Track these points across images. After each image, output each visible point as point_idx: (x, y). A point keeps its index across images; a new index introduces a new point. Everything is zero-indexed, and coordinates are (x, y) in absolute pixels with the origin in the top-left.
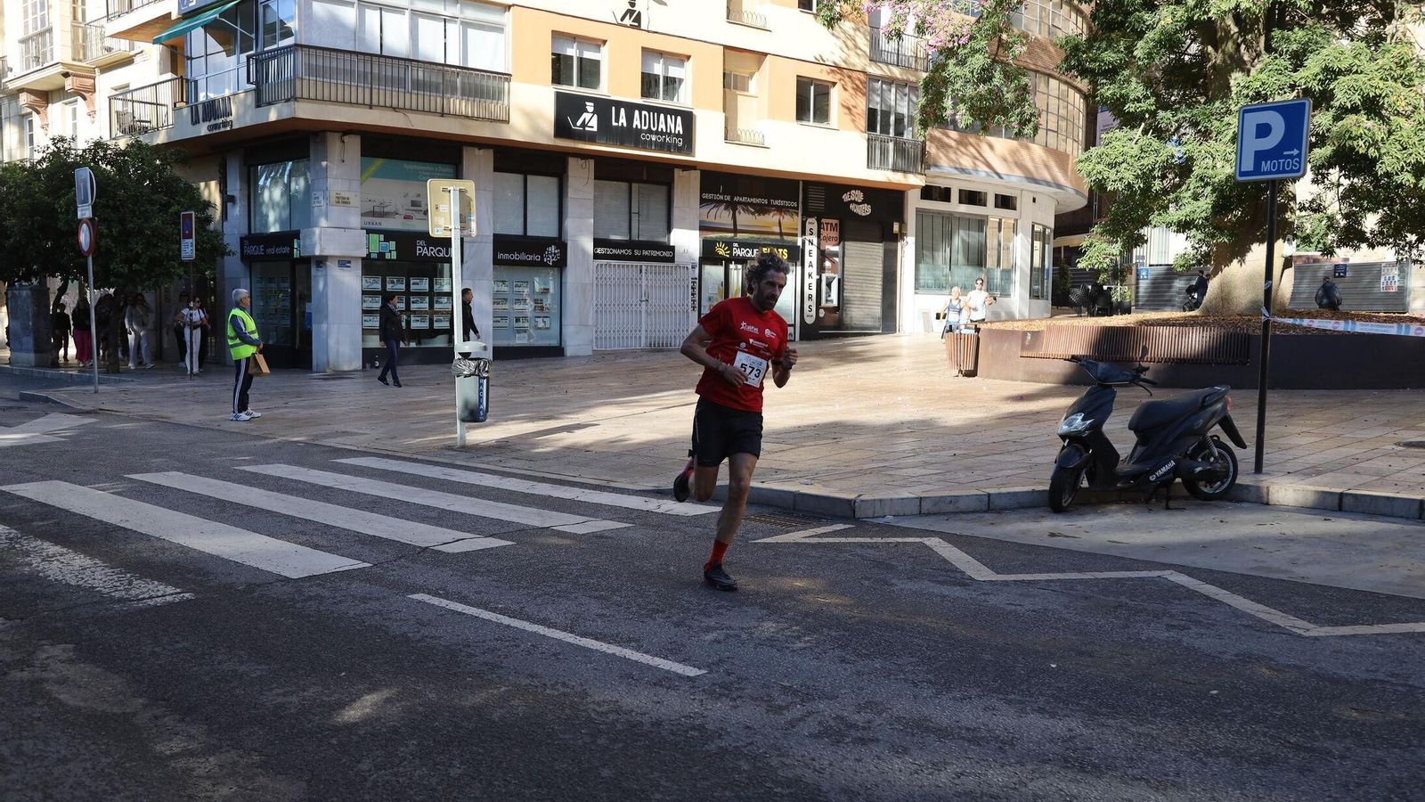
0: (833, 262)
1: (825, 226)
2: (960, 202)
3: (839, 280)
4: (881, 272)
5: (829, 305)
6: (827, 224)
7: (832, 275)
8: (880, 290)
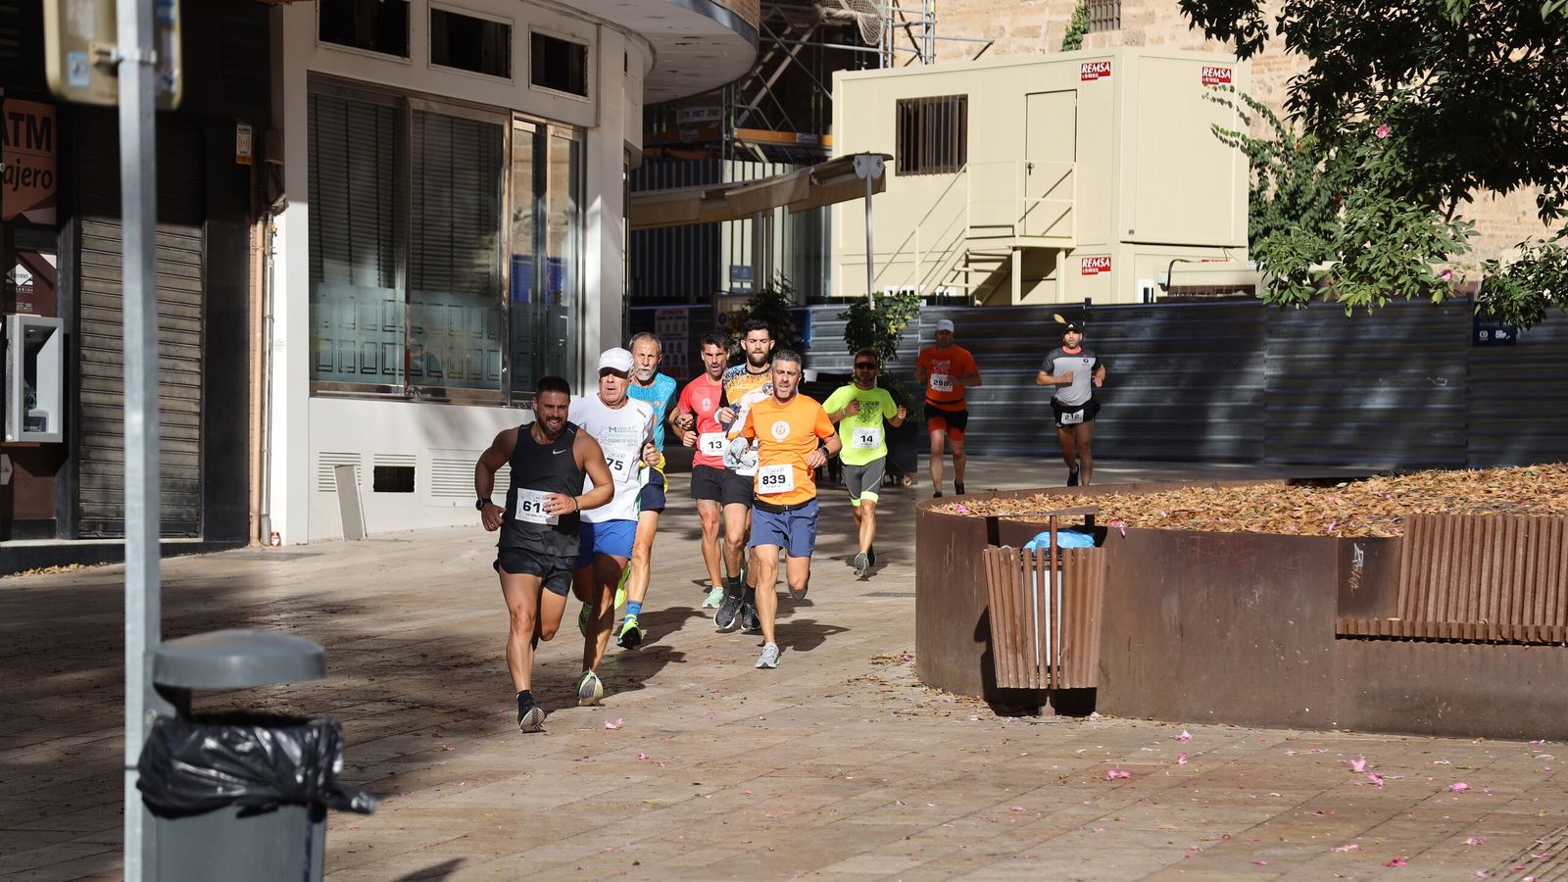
0: (38, 270)
1: (10, 124)
2: (434, 61)
3: (66, 339)
4: (196, 312)
5: (35, 437)
6: (17, 117)
7: (38, 320)
8: (196, 381)
